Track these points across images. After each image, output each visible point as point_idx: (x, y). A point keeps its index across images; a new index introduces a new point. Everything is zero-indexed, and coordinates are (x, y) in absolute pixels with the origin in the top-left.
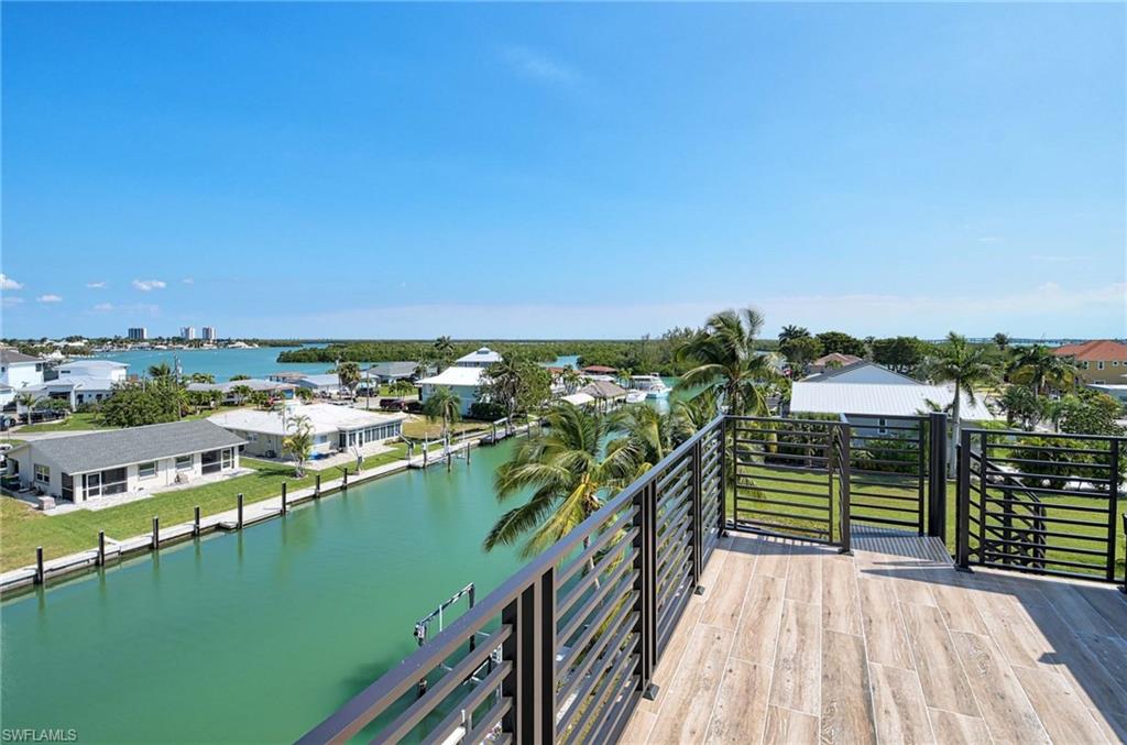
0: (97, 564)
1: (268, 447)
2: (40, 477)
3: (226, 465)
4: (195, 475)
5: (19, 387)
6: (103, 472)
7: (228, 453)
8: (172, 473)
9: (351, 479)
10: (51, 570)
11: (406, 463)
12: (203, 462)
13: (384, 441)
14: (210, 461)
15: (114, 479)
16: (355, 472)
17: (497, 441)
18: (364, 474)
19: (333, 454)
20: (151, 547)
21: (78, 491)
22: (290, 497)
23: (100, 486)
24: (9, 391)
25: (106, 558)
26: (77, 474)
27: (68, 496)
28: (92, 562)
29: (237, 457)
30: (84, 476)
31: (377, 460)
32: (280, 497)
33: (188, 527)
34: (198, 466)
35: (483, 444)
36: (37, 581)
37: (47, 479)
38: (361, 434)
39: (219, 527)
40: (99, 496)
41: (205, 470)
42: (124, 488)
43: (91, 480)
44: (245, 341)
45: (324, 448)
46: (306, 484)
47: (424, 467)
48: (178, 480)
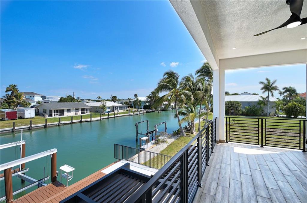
0: (59, 125)
1: (96, 110)
2: (44, 112)
3: (87, 112)
4: (79, 113)
5: (37, 101)
6: (59, 110)
7: (87, 110)
8: (74, 112)
9: (116, 116)
10: (48, 125)
11: (128, 114)
12: (81, 111)
13: (123, 110)
14: (83, 111)
15: (62, 112)
16: (117, 114)
17: (150, 112)
18: (119, 115)
19: (111, 112)
20: (70, 123)
21: (53, 114)
22: (102, 117)
23: (58, 113)
24: (34, 102)
25: (61, 124)
26: (53, 109)
27: (51, 115)
28: (58, 125)
29: (89, 111)
30: (55, 110)
31: (122, 113)
32: (100, 117)
33: (79, 121)
34: (80, 112)
35: (147, 112)
36: (45, 127)
37: (46, 112)
38: (118, 108)
39: (86, 121)
40: (58, 116)
41: (82, 113)
42: (63, 115)
43: (56, 111)
44: (88, 100)
45: (109, 110)
46: (106, 116)
47: (133, 115)
48: (76, 114)
